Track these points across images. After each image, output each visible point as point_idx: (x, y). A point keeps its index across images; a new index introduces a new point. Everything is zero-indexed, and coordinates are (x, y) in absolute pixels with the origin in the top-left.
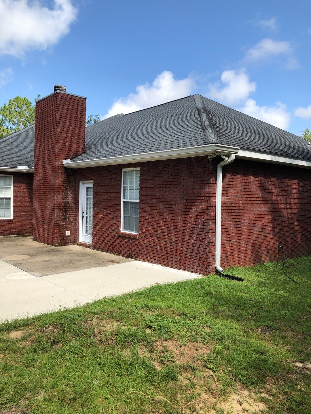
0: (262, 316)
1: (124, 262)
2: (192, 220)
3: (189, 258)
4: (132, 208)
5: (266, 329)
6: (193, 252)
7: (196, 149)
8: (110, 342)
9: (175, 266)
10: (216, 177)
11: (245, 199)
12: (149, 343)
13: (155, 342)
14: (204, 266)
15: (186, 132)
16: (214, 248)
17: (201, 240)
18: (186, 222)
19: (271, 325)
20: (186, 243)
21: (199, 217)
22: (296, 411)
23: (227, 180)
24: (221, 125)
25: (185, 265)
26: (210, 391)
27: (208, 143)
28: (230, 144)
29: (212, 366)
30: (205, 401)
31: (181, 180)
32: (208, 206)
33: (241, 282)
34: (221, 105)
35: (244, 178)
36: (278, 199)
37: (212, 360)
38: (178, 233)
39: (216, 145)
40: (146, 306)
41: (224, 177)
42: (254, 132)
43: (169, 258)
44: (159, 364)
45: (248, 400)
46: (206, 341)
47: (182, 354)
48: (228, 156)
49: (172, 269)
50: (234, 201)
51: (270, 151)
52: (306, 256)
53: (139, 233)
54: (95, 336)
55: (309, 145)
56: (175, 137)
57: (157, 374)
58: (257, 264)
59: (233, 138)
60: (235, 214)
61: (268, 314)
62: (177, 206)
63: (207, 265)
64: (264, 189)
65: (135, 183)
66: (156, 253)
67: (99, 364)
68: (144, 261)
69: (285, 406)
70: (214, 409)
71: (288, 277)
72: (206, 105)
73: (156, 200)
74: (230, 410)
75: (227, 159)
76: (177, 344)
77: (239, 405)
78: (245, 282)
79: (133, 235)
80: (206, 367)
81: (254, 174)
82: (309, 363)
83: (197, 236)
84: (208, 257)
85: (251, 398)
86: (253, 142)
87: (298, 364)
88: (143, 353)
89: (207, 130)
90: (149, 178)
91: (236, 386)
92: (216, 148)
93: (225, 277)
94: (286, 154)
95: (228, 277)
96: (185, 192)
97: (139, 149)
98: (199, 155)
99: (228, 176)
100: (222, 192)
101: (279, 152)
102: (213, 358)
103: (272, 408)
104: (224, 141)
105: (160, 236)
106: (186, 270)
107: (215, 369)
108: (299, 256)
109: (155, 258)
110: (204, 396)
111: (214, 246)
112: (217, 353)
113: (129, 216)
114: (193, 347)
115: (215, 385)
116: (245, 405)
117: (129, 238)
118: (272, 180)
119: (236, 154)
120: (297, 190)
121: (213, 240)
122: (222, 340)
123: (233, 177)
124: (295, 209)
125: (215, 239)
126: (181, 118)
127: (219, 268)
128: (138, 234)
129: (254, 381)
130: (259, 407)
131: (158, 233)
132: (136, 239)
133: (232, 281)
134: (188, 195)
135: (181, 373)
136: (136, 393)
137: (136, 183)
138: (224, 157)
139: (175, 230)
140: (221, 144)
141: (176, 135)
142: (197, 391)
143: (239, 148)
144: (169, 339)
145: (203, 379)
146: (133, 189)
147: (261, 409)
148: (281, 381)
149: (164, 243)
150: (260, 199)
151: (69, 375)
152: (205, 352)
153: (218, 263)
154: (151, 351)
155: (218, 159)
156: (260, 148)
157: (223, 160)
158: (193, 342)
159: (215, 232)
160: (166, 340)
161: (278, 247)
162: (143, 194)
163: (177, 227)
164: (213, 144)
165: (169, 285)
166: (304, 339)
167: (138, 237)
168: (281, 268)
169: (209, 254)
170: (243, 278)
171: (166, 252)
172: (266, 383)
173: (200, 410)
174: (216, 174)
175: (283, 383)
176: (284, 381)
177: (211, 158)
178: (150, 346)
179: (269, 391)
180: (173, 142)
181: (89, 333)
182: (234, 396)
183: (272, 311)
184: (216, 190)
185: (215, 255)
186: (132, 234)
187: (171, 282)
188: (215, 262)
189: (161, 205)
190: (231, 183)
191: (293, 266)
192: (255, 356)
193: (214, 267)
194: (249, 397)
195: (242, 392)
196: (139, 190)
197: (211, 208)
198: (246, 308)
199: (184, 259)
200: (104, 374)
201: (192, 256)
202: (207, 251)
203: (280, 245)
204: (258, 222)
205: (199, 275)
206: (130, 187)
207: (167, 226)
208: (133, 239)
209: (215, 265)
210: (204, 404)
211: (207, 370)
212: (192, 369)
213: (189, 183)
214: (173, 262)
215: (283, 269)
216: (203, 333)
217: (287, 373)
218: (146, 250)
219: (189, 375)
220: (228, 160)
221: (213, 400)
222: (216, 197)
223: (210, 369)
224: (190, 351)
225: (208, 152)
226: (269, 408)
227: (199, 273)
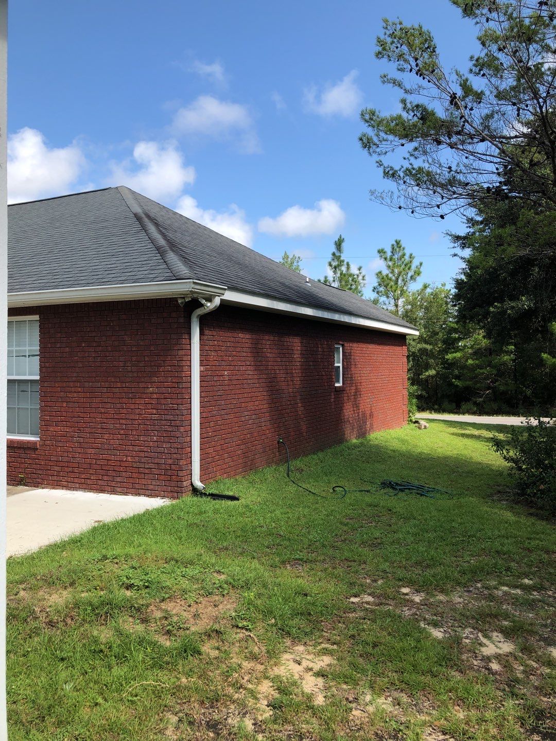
0: (284, 546)
1: (14, 494)
2: (149, 406)
3: (145, 473)
4: (22, 391)
5: (297, 563)
6: (153, 461)
7: (157, 286)
8: (69, 621)
9: (119, 489)
10: (191, 334)
11: (232, 368)
12: (138, 610)
13: (148, 606)
14: (173, 484)
15: (128, 255)
16: (189, 451)
17: (166, 439)
18: (137, 411)
19: (301, 557)
20: (139, 447)
21: (163, 401)
22: (374, 655)
23: (205, 338)
24: (183, 246)
25: (137, 486)
26: (254, 657)
27: (178, 278)
28: (211, 281)
29: (245, 623)
30: (251, 672)
31: (126, 338)
32: (178, 383)
33: (236, 502)
34: (167, 209)
35: (229, 334)
36: (276, 368)
37: (242, 616)
38: (122, 432)
39: (193, 282)
40: (105, 558)
41: (202, 334)
42: (230, 258)
43: (105, 478)
44: (165, 637)
45: (308, 657)
46: (226, 592)
47: (196, 616)
48: (209, 299)
49: (111, 495)
50: (217, 372)
51: (264, 292)
52: (314, 454)
53: (40, 437)
54: (36, 618)
55: (307, 282)
56: (109, 263)
57: (168, 652)
58: (250, 472)
59: (209, 270)
60: (219, 394)
61: (292, 542)
62: (119, 385)
63: (177, 481)
64: (257, 352)
65: (28, 344)
66: (77, 471)
67: (62, 659)
68: (53, 488)
69: (357, 652)
70: (267, 678)
71: (300, 487)
72: (145, 208)
73: (75, 375)
74: (288, 674)
75: (209, 304)
76: (183, 603)
77: (297, 665)
78: (242, 501)
79: (29, 442)
80: (237, 627)
81: (243, 329)
82: (366, 596)
83: (160, 434)
84: (180, 467)
85: (309, 653)
86: (238, 276)
87: (353, 600)
88: (132, 627)
89: (167, 255)
90: (59, 334)
91: (284, 643)
92: (193, 286)
93: (209, 498)
94: (285, 296)
95: (214, 496)
96: (134, 359)
97: (38, 282)
98: (159, 296)
99: (207, 332)
100: (200, 358)
101: (277, 295)
102: (244, 612)
103: (342, 659)
104: (201, 275)
105: (86, 440)
106: (139, 494)
107: (250, 627)
108: (306, 455)
109: (76, 480)
110: (247, 665)
111: (189, 448)
112: (248, 604)
113: (16, 406)
114: (208, 604)
115: (256, 648)
116: (305, 663)
117: (20, 448)
118: (267, 337)
119: (221, 297)
120: (299, 352)
121: (189, 438)
122: (247, 586)
123: (215, 333)
124: (297, 381)
125: (191, 436)
126: (106, 227)
127: (198, 484)
128: (39, 439)
129: (307, 631)
130: (325, 661)
131: (82, 435)
132: (35, 449)
133: (223, 501)
134: (141, 365)
135: (202, 643)
136: (142, 685)
137: (30, 345)
138: (203, 302)
139: (116, 427)
140: (200, 280)
141: (108, 260)
142: (235, 660)
143: (226, 288)
144: (168, 598)
145: (238, 645)
146: (25, 356)
147: (327, 663)
148: (340, 625)
149: (93, 451)
150: (252, 368)
151: (13, 687)
152: (228, 607)
153: (196, 476)
154: (145, 621)
155: (194, 303)
156: (250, 287)
157: (202, 305)
158: (205, 595)
159: (191, 425)
160: (163, 600)
161: (278, 442)
162: (47, 365)
163: (121, 421)
164: (189, 280)
165: (122, 520)
166: (350, 567)
167: (38, 445)
168: (285, 475)
169: (181, 463)
170: (237, 496)
171: (99, 467)
172: (323, 630)
173: (248, 684)
174: (190, 328)
175: (344, 626)
176: (344, 623)
177: (182, 303)
178: (140, 613)
179: (329, 640)
180: (107, 272)
181: (23, 615)
182: (287, 656)
183: (296, 537)
184: (191, 355)
185: (191, 463)
186: (26, 440)
187: (125, 517)
188: (191, 474)
189: (87, 384)
190: (211, 343)
191: (301, 471)
192: (299, 599)
193: (189, 484)
194: (307, 653)
195: (296, 648)
196: (38, 357)
197: (184, 385)
198: (257, 539)
199: (135, 475)
200: (76, 672)
201: (151, 469)
202: (179, 456)
203: (281, 439)
204: (249, 404)
205: (164, 500)
206: (16, 351)
207: (101, 421)
208: (29, 448)
209: (191, 479)
210: (250, 675)
211: (238, 631)
212: (218, 632)
213: (141, 344)
214: (113, 484)
215: (288, 476)
216: (217, 582)
217: (344, 613)
218: (56, 468)
219: (214, 642)
220: (210, 306)
221: (261, 668)
222: (191, 366)
223: (242, 628)
224: (207, 610)
225: (178, 293)
226: (338, 659)
227: (163, 497)
